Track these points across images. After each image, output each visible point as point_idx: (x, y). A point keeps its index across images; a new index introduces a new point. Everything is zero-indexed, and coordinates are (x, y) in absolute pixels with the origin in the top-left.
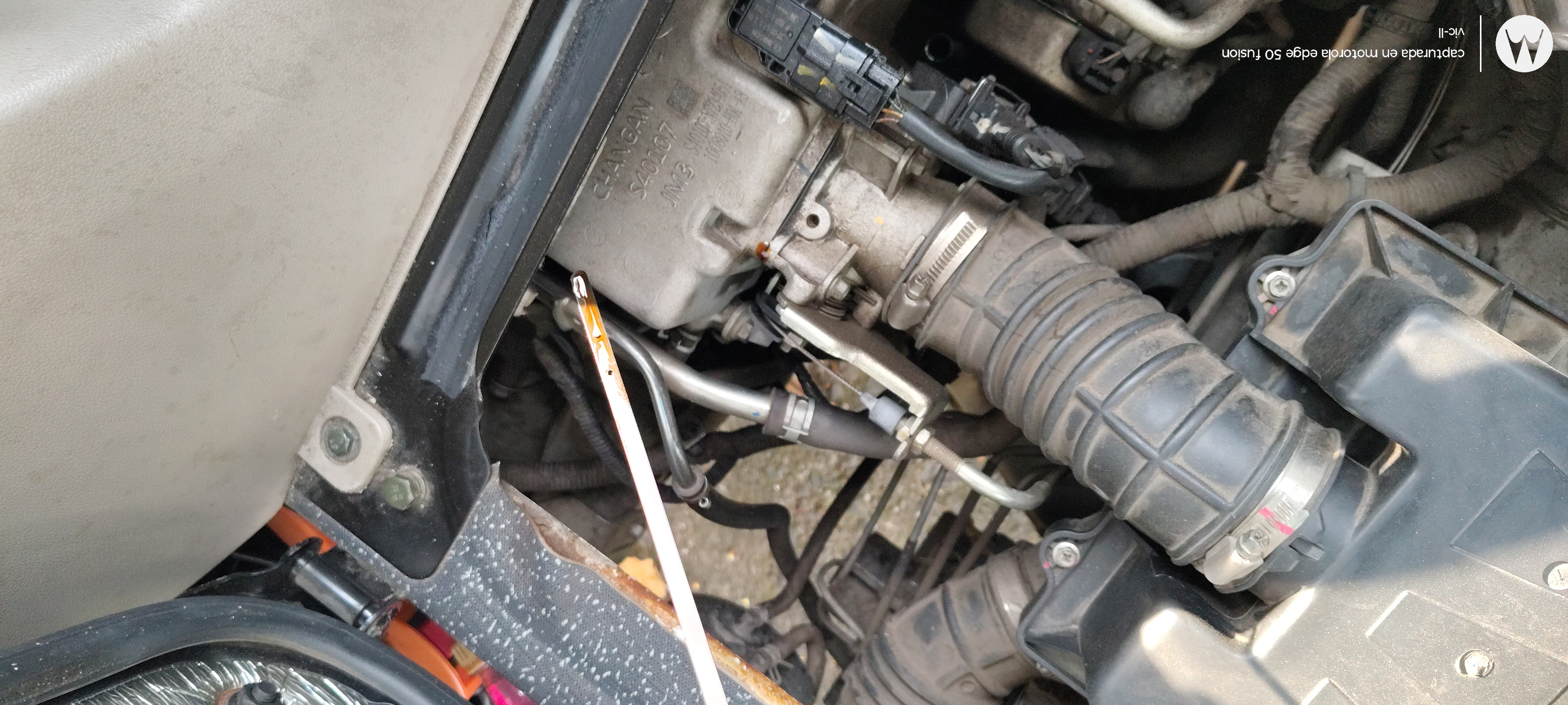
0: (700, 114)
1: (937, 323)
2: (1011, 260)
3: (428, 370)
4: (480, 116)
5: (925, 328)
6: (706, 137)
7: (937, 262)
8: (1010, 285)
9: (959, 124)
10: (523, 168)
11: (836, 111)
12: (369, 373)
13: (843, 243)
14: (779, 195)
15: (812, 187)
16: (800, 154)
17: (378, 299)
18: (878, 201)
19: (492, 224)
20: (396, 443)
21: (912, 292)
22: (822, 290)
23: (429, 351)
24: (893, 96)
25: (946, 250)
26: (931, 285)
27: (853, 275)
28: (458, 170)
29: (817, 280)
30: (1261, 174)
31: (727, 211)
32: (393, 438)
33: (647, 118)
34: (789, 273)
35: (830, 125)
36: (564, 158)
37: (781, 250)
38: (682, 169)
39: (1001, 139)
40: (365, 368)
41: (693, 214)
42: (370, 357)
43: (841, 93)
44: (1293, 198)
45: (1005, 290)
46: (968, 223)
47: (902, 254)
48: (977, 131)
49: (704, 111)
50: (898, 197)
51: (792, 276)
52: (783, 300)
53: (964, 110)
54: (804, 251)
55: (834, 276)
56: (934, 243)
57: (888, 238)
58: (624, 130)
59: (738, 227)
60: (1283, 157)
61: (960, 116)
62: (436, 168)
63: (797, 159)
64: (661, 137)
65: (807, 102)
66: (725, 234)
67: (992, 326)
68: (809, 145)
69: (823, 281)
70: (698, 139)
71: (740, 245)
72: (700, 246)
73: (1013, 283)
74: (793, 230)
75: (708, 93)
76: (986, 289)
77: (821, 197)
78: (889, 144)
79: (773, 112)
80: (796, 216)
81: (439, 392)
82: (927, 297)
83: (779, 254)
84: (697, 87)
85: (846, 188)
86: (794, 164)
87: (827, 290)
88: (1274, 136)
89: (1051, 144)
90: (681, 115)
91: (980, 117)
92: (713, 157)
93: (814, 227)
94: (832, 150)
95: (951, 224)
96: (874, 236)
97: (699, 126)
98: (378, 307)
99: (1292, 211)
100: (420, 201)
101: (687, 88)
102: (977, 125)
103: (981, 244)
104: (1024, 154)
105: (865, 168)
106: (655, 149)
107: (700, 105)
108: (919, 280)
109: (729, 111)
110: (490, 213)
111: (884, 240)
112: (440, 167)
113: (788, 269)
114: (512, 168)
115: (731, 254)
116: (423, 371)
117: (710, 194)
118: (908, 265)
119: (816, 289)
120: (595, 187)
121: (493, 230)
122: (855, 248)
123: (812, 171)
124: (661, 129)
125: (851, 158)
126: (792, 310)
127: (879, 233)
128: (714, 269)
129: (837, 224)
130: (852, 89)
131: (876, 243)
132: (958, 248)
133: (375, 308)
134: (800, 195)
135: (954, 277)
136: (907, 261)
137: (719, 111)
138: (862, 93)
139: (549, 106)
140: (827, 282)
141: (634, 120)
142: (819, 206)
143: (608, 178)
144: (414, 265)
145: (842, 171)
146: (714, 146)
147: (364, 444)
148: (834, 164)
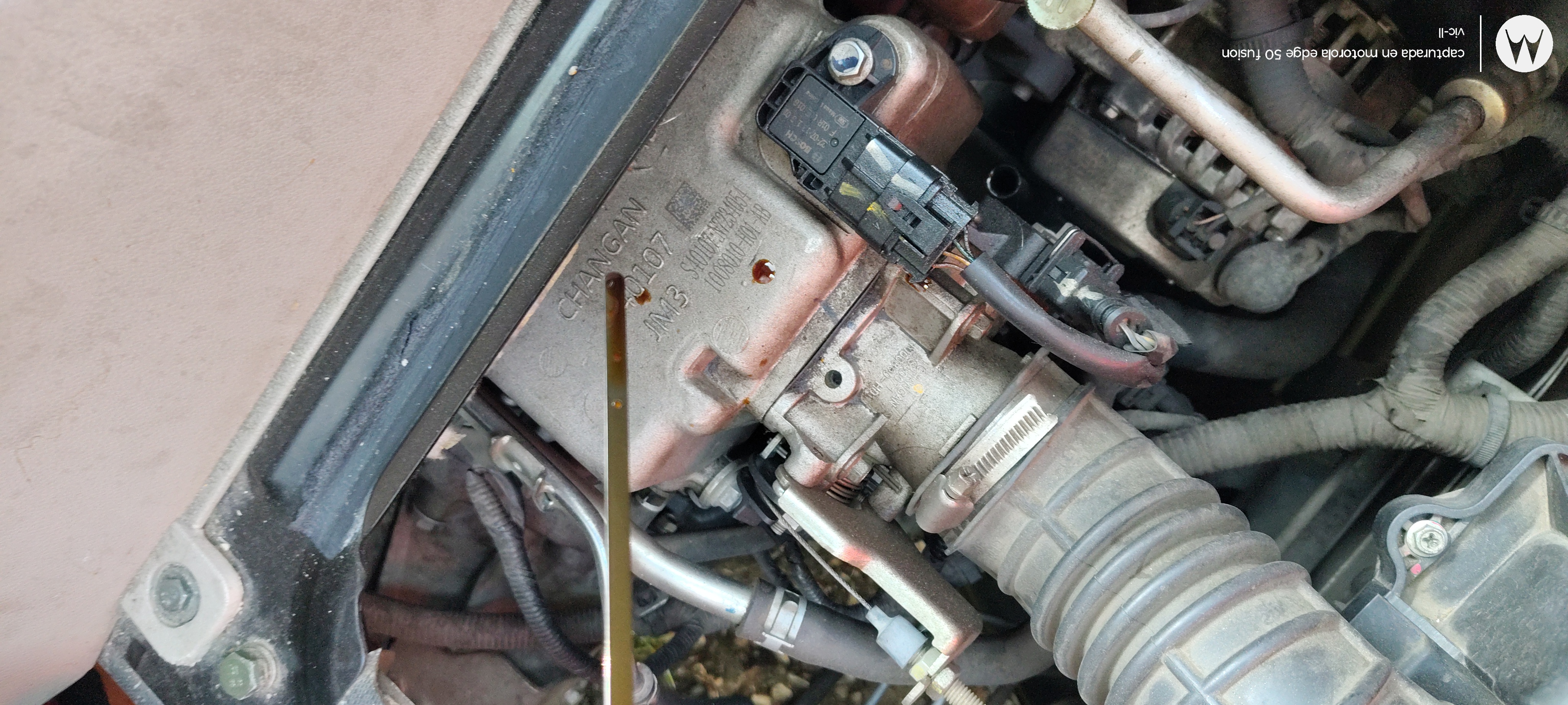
0: (706, 228)
1: (978, 531)
2: (1084, 462)
3: (301, 517)
4: (417, 195)
5: (962, 535)
6: (710, 258)
7: (988, 454)
8: (1081, 496)
9: (1035, 281)
10: (463, 269)
11: (883, 247)
12: (227, 511)
13: (868, 410)
14: (795, 342)
15: (838, 337)
16: (828, 294)
17: (250, 415)
18: (919, 364)
19: (412, 339)
20: (248, 607)
21: (954, 489)
22: (835, 469)
23: (305, 494)
24: (960, 237)
25: (1002, 440)
26: (978, 483)
27: (876, 451)
28: (378, 261)
29: (831, 456)
30: (1380, 380)
31: (725, 355)
32: (243, 600)
33: (637, 224)
34: (796, 442)
35: (871, 264)
36: (519, 263)
37: (788, 412)
38: (675, 294)
39: (1089, 306)
40: (221, 502)
41: (680, 354)
42: (229, 490)
43: (894, 225)
44: (1421, 416)
45: (1074, 502)
46: (1034, 408)
47: (944, 436)
48: (1060, 294)
49: (711, 225)
50: (945, 362)
51: (799, 447)
52: (783, 478)
53: (1042, 266)
54: (817, 414)
55: (853, 453)
56: (987, 429)
57: (927, 412)
58: (607, 235)
59: (737, 375)
60: (1414, 366)
61: (1038, 272)
62: (348, 257)
63: (824, 299)
64: (654, 251)
65: (846, 231)
66: (719, 382)
67: (1052, 544)
68: (840, 284)
69: (838, 458)
70: (701, 260)
71: (736, 398)
72: (685, 394)
73: (1086, 493)
74: (806, 387)
75: (719, 203)
76: (1048, 497)
77: (848, 352)
78: (945, 297)
79: (803, 237)
80: (813, 370)
81: (312, 548)
82: (972, 499)
83: (786, 416)
84: (706, 193)
85: (880, 342)
86: (819, 306)
87: (842, 469)
88: (1402, 338)
89: (1153, 322)
90: (682, 225)
91: (1064, 275)
92: (716, 285)
93: (834, 387)
94: (868, 294)
95: (1012, 407)
96: (909, 408)
97: (703, 243)
98: (247, 425)
99: (1418, 431)
100: (322, 295)
101: (694, 193)
102: (1059, 286)
103: (1048, 437)
104: (1118, 330)
105: (907, 322)
106: (642, 264)
107: (708, 217)
108: (965, 475)
109: (744, 229)
110: (411, 325)
111: (922, 415)
112: (354, 256)
113: (796, 437)
114: (449, 269)
115: (724, 409)
116: (294, 519)
117: (706, 331)
118: (950, 451)
119: (828, 467)
120: (560, 303)
121: (411, 347)
122: (883, 419)
123: (839, 317)
124: (653, 240)
125: (890, 305)
126: (795, 492)
127: (916, 405)
128: (700, 426)
129: (863, 386)
130: (909, 222)
131: (911, 417)
132: (1017, 439)
133: (244, 428)
134: (821, 345)
135: (1009, 476)
136: (950, 447)
137: (731, 227)
138: (921, 229)
139: (507, 194)
140: (843, 460)
141: (620, 225)
142: (843, 361)
143: (578, 294)
144: (303, 377)
145: (877, 321)
146: (720, 272)
147: (205, 604)
148: (870, 311)
